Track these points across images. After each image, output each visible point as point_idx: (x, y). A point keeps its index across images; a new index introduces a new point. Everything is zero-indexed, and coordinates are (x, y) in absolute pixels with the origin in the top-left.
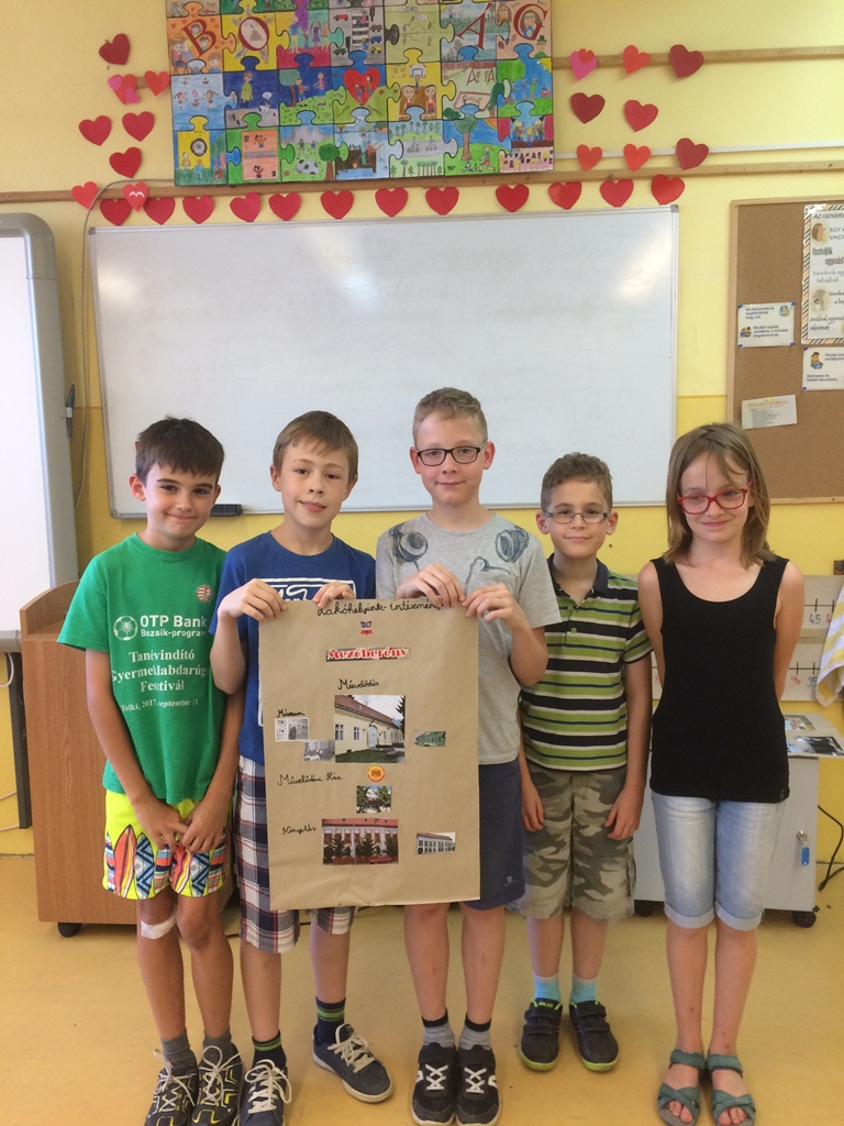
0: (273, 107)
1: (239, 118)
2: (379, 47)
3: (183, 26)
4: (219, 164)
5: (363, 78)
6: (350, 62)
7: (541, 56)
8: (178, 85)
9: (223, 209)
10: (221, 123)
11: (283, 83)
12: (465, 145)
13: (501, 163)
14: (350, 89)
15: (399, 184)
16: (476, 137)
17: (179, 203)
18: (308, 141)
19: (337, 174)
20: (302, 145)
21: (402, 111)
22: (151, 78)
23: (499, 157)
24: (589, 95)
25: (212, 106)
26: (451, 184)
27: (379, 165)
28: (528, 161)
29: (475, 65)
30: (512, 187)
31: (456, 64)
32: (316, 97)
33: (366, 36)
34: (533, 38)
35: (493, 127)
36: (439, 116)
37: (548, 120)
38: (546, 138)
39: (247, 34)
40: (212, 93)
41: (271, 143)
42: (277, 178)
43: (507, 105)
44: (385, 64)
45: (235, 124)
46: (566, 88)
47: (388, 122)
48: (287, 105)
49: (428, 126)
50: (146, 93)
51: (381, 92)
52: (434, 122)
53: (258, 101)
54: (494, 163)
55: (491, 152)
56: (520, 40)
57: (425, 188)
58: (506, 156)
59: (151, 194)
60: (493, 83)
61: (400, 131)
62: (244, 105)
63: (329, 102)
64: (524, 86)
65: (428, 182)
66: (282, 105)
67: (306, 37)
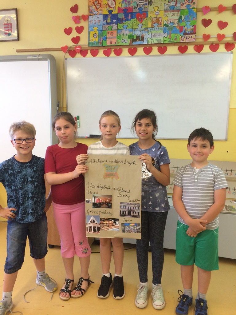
0: (116, 24)
1: (106, 27)
2: (146, 6)
3: (93, 2)
4: (100, 40)
5: (141, 15)
6: (138, 11)
7: (194, 8)
8: (90, 18)
9: (101, 53)
10: (101, 29)
11: (119, 17)
12: (169, 34)
13: (180, 39)
14: (138, 18)
15: (150, 46)
16: (173, 32)
17: (89, 51)
18: (125, 34)
19: (133, 43)
20: (123, 35)
21: (152, 25)
22: (83, 16)
23: (180, 38)
24: (207, 19)
25: (99, 24)
26: (165, 45)
27: (145, 40)
28: (188, 38)
29: (174, 11)
30: (183, 46)
31: (168, 11)
32: (128, 21)
33: (143, 3)
34: (192, 3)
35: (178, 29)
36: (163, 26)
37: (195, 27)
38: (194, 32)
39: (110, 4)
40: (99, 20)
41: (115, 34)
42: (116, 44)
43: (183, 23)
44: (148, 11)
45: (105, 29)
46: (201, 17)
47: (148, 28)
48: (120, 24)
49: (159, 29)
50: (82, 21)
51: (146, 19)
52: (161, 28)
53: (112, 22)
54: (178, 39)
55: (177, 36)
56: (188, 3)
57: (157, 47)
58: (182, 37)
59: (82, 49)
60: (179, 16)
61: (151, 30)
62: (108, 24)
63: (131, 22)
64: (188, 17)
65: (158, 45)
66: (119, 23)
67: (126, 4)
